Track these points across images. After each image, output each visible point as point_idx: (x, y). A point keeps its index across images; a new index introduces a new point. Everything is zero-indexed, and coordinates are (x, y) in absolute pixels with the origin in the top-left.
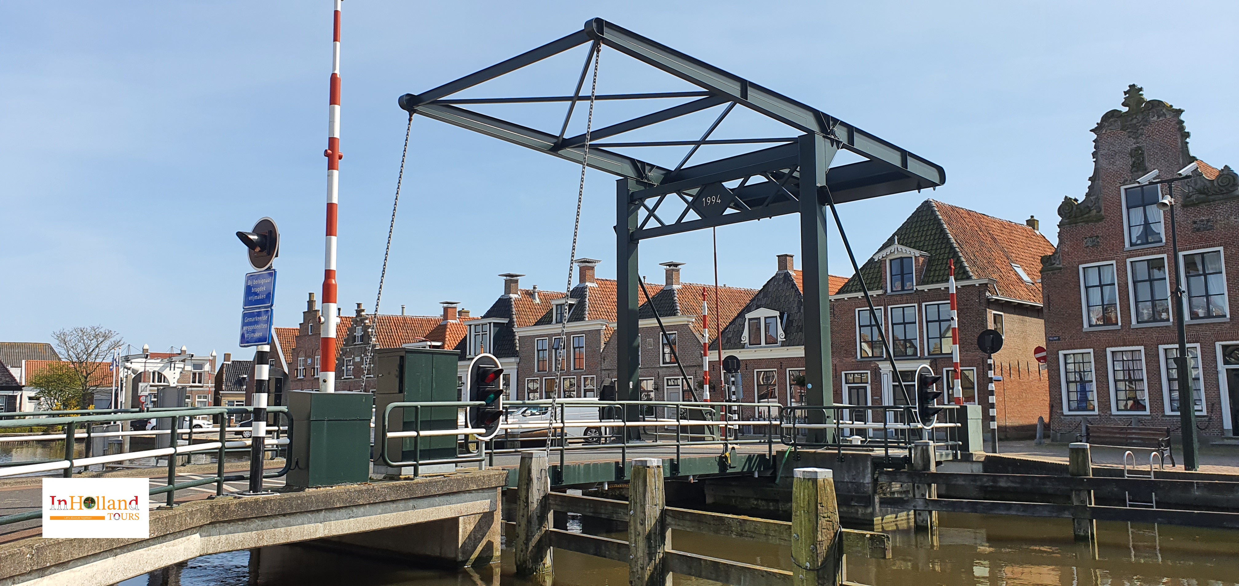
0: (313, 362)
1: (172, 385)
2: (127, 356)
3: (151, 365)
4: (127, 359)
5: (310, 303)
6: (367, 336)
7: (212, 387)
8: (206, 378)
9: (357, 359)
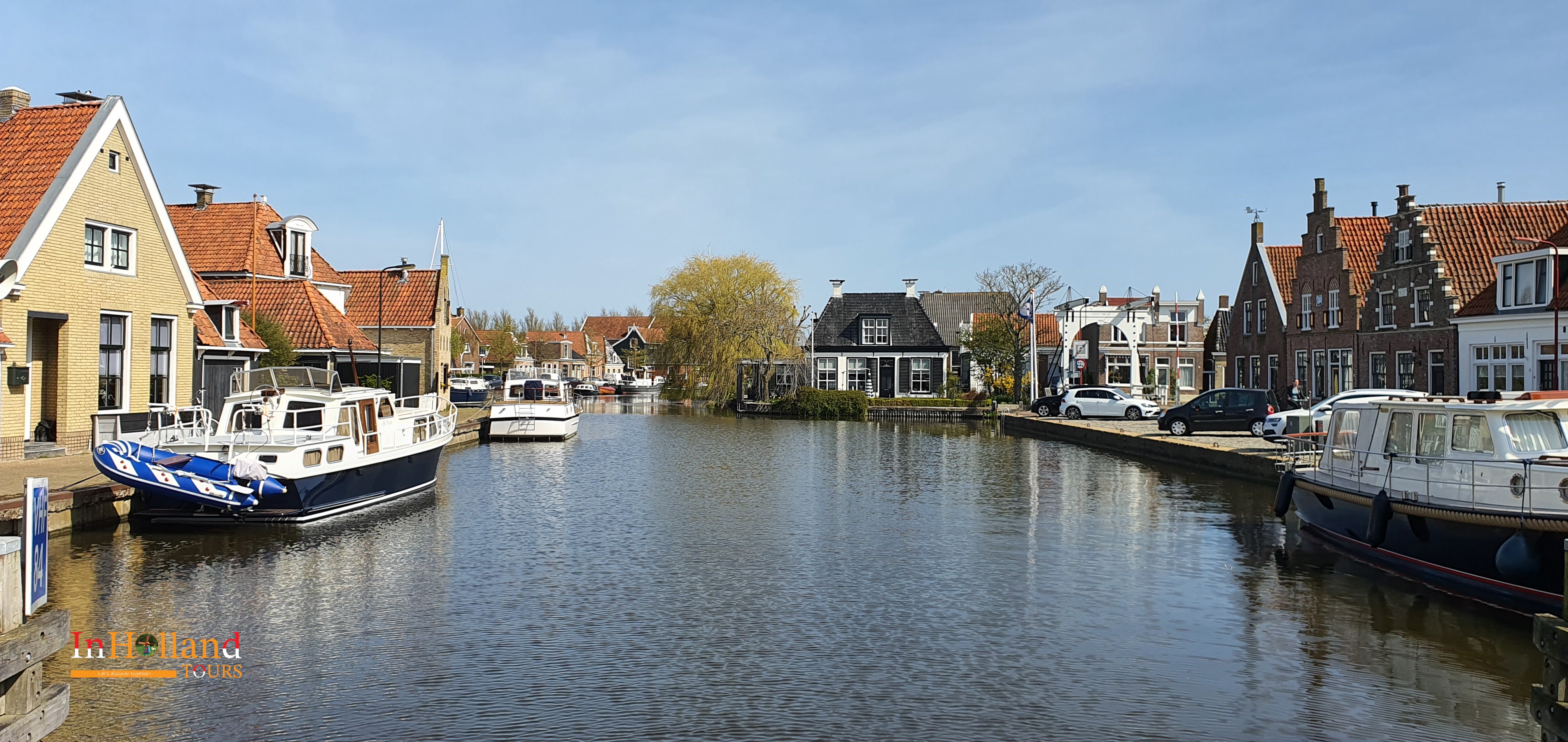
0: (1326, 301)
1: (1132, 344)
2: (1067, 303)
3: (1103, 316)
4: (1067, 308)
5: (1319, 196)
6: (1419, 248)
7: (1200, 346)
8: (1190, 332)
9: (1403, 292)
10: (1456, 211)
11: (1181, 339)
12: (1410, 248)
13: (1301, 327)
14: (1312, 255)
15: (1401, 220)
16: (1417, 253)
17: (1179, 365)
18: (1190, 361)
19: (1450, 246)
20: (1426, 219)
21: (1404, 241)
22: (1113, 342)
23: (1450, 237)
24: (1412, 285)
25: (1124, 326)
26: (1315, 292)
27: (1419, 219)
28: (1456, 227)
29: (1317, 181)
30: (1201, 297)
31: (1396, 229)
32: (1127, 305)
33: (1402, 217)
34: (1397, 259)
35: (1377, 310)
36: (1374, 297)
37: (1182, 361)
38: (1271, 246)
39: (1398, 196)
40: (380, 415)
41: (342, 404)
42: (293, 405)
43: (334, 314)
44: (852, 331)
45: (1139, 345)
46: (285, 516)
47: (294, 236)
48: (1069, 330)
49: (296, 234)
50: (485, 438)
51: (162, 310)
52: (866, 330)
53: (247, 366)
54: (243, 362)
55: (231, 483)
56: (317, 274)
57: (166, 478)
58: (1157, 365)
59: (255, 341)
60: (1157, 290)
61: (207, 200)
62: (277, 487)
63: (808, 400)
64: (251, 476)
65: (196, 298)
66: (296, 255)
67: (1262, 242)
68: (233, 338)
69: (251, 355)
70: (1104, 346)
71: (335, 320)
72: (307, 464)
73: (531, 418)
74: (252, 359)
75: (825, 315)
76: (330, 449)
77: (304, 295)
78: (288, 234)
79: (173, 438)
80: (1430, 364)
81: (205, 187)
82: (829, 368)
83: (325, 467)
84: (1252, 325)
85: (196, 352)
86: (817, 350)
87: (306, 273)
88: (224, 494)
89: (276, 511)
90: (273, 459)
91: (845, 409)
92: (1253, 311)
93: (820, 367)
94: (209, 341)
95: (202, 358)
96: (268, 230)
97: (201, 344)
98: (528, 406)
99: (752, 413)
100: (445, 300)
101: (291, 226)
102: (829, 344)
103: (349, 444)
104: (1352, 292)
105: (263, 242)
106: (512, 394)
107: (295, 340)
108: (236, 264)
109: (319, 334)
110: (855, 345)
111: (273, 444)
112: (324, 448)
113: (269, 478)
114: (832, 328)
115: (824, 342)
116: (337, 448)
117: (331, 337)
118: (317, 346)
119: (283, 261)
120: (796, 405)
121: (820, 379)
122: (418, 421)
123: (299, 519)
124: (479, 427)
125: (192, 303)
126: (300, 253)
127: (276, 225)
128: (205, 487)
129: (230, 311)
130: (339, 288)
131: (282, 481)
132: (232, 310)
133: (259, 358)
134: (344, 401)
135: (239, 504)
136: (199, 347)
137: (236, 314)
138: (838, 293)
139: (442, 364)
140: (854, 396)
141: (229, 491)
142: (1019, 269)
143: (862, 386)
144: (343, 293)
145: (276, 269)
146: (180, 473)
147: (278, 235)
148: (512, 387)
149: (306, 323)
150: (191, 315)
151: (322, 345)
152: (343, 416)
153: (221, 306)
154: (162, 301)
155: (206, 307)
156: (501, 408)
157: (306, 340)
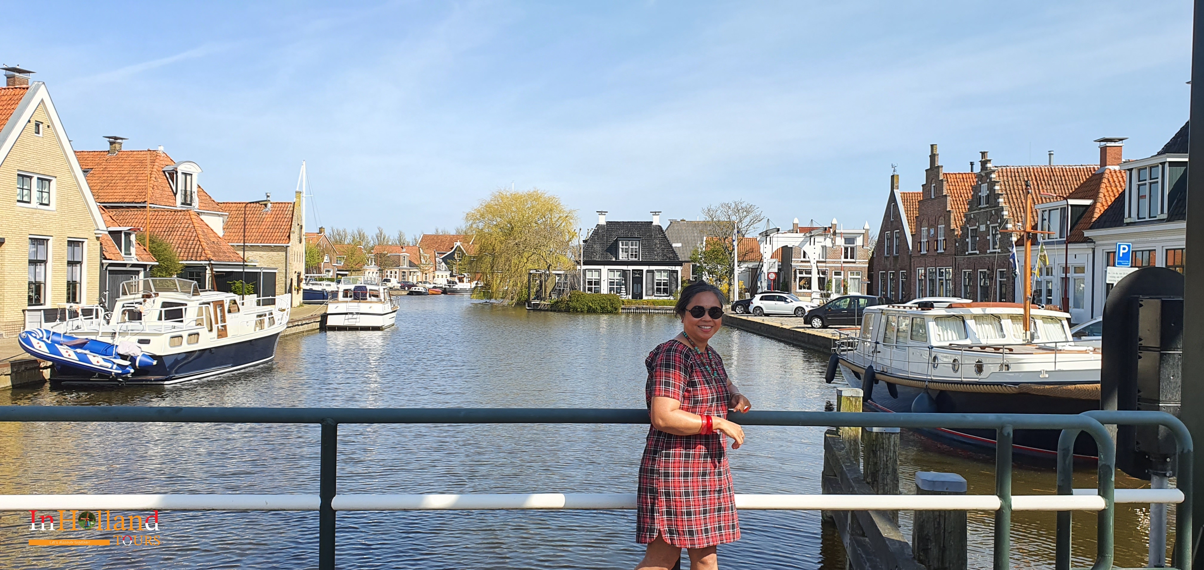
0: (936, 232)
1: (813, 262)
2: (766, 231)
3: (793, 240)
4: (766, 234)
5: (933, 157)
6: (993, 196)
7: (865, 263)
8: (858, 253)
9: (983, 228)
10: (1020, 170)
11: (852, 257)
12: (988, 196)
13: (921, 251)
14: (928, 199)
15: (982, 176)
16: (992, 200)
17: (850, 276)
18: (858, 274)
19: (1014, 196)
20: (999, 176)
21: (984, 192)
22: (803, 259)
23: (1014, 189)
24: (988, 222)
25: (807, 248)
26: (930, 226)
27: (993, 176)
28: (1019, 182)
29: (932, 146)
30: (867, 227)
31: (980, 183)
32: (809, 232)
33: (983, 174)
34: (980, 204)
35: (967, 240)
36: (965, 231)
37: (853, 274)
38: (904, 192)
39: (981, 159)
40: (229, 311)
41: (200, 304)
42: (165, 305)
43: (212, 235)
44: (613, 249)
45: (818, 262)
46: (154, 381)
47: (184, 176)
48: (767, 251)
49: (186, 174)
50: (324, 327)
51: (76, 234)
52: (622, 249)
53: (142, 274)
54: (138, 273)
55: (115, 358)
56: (201, 204)
57: (69, 355)
58: (834, 276)
59: (147, 257)
60: (835, 221)
61: (118, 148)
62: (149, 361)
63: (577, 301)
64: (130, 353)
65: (102, 226)
66: (186, 191)
67: (898, 189)
68: (130, 254)
69: (144, 266)
70: (796, 263)
71: (212, 239)
72: (172, 345)
73: (357, 313)
74: (145, 270)
75: (592, 237)
76: (190, 335)
77: (189, 222)
78: (179, 174)
79: (78, 327)
80: (998, 279)
81: (116, 138)
82: (595, 276)
83: (185, 348)
84: (890, 248)
85: (102, 264)
86: (585, 264)
87: (193, 204)
88: (110, 365)
89: (149, 377)
90: (147, 342)
91: (604, 308)
92: (891, 239)
93: (589, 276)
94: (112, 257)
95: (106, 269)
96: (164, 172)
97: (105, 259)
98: (356, 304)
99: (536, 308)
100: (298, 224)
101: (181, 169)
102: (595, 259)
103: (203, 331)
104: (953, 226)
105: (160, 180)
106: (345, 295)
107: (182, 254)
108: (139, 197)
109: (200, 250)
110: (614, 259)
111: (147, 331)
112: (185, 335)
113: (144, 355)
114: (597, 247)
115: (591, 258)
116: (195, 334)
117: (209, 252)
118: (198, 259)
119: (175, 194)
120: (568, 304)
121: (588, 285)
122: (260, 316)
123: (166, 382)
124: (319, 319)
125: (98, 229)
126: (189, 189)
127: (170, 168)
128: (97, 361)
129: (128, 234)
130: (219, 215)
131: (154, 357)
132: (130, 234)
133: (151, 268)
134: (201, 302)
135: (120, 372)
136: (104, 261)
137: (133, 237)
138: (602, 220)
139: (295, 272)
140: (611, 298)
141: (114, 363)
142: (733, 205)
143: (619, 291)
144: (221, 219)
145: (171, 201)
146: (79, 351)
147: (172, 175)
148: (345, 290)
149: (191, 242)
150: (98, 238)
151: (202, 258)
152: (200, 313)
153: (121, 232)
154: (76, 228)
155: (110, 232)
156: (336, 305)
157: (190, 254)
